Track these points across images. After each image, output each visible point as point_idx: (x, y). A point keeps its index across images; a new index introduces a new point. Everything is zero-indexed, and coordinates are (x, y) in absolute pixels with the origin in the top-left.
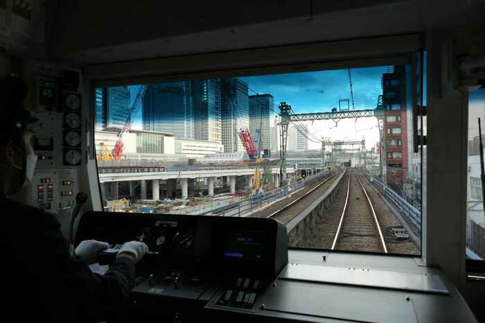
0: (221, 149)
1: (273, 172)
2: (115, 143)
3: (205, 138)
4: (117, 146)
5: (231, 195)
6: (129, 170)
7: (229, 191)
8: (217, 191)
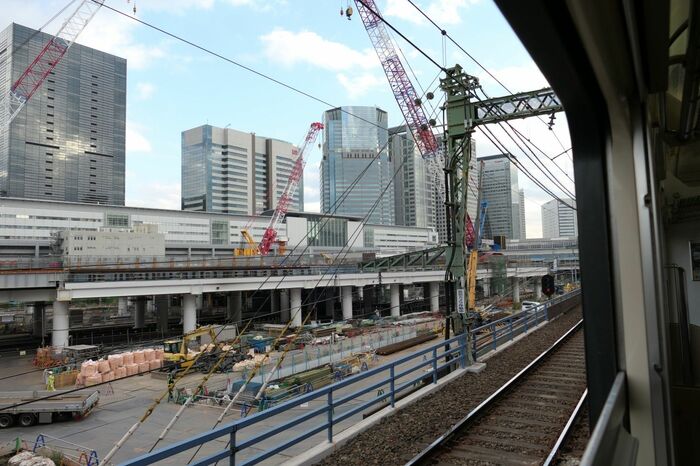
0: (434, 237)
1: (509, 275)
2: (263, 232)
3: (410, 222)
4: (267, 235)
5: (431, 315)
6: (269, 271)
7: (429, 308)
8: (407, 308)
